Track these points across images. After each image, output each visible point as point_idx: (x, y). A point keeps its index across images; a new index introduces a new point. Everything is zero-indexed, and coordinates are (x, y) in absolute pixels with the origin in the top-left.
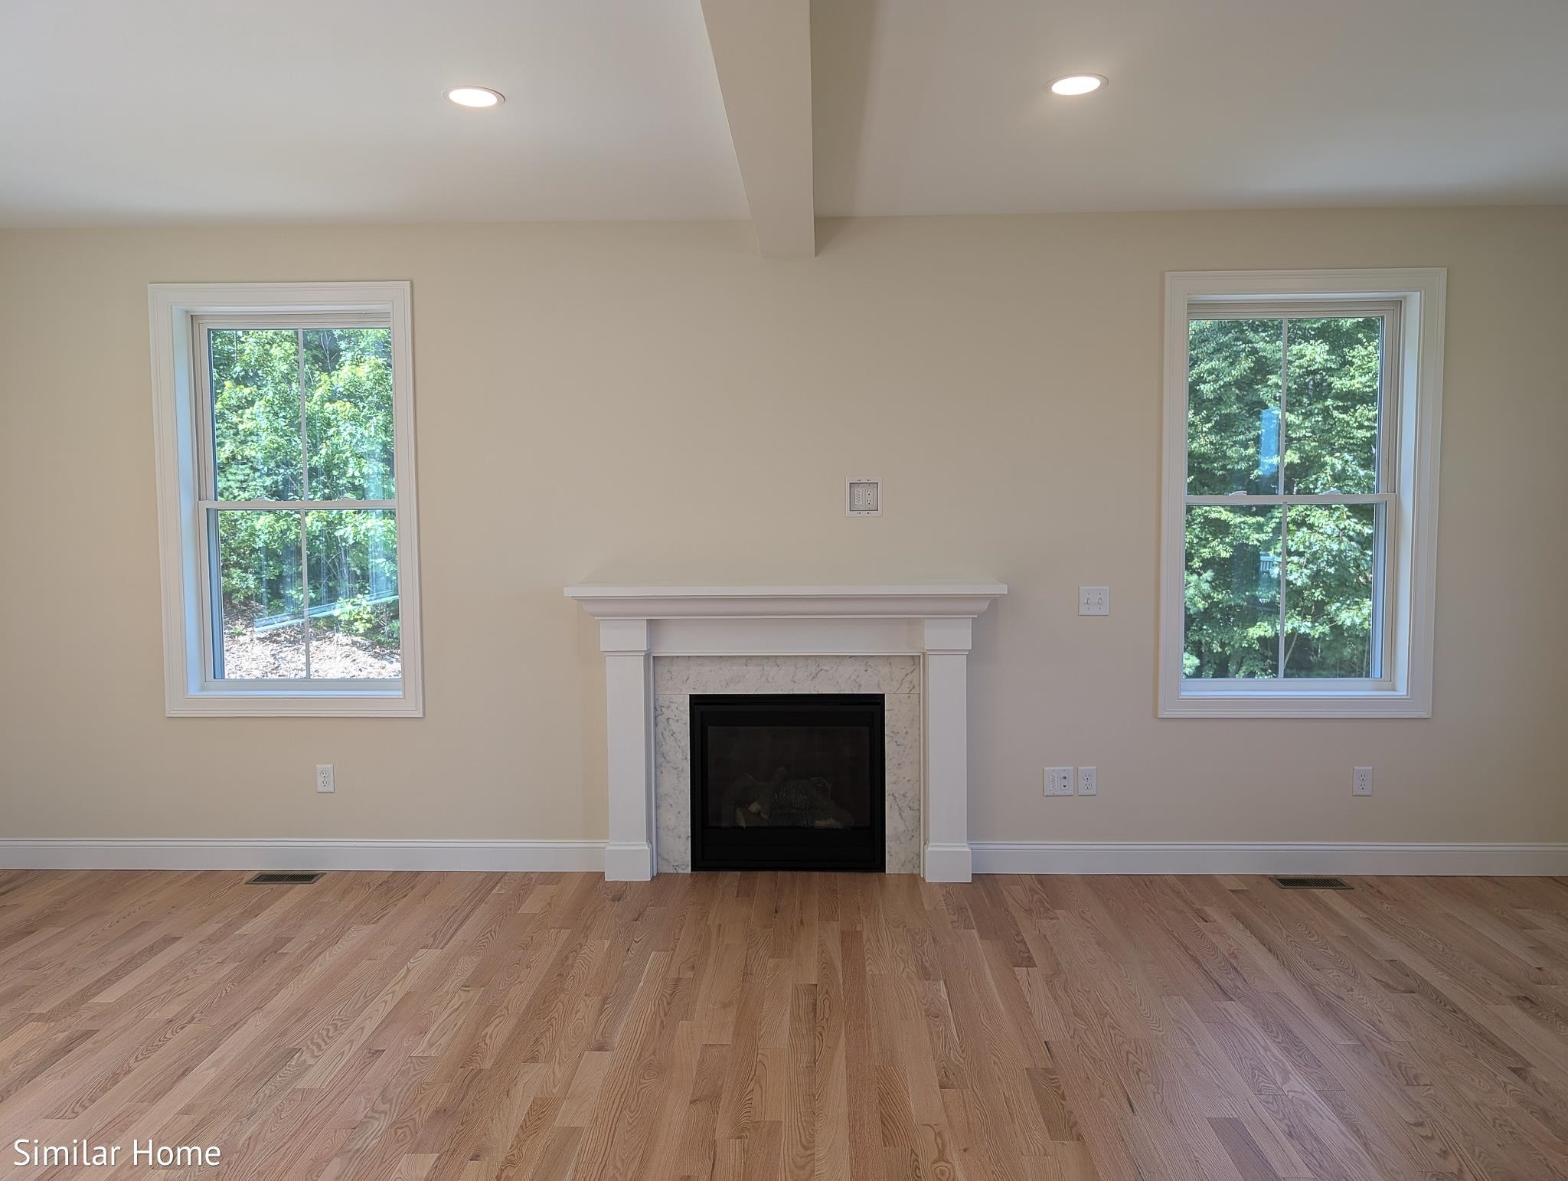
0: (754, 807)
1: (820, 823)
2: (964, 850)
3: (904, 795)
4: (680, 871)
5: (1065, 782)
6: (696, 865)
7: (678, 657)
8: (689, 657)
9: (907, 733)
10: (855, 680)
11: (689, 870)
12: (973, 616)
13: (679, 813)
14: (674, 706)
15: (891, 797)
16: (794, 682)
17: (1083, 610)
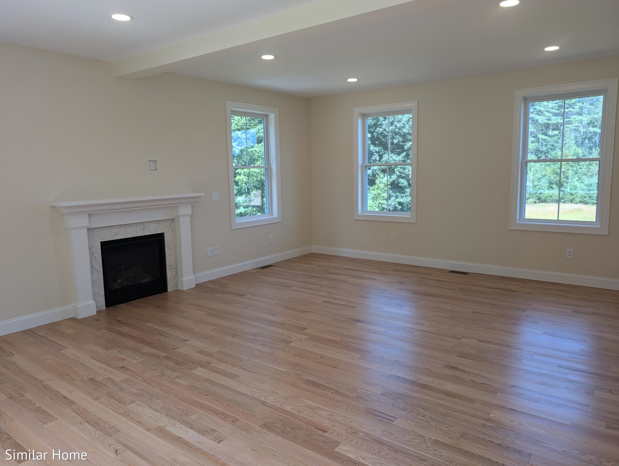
0: (119, 281)
1: (144, 281)
2: (192, 277)
3: (172, 265)
4: (102, 309)
5: (212, 252)
6: (107, 305)
7: (95, 228)
8: (99, 227)
9: (172, 244)
10: (156, 229)
11: (105, 308)
12: (192, 204)
13: (100, 287)
14: (95, 247)
15: (169, 267)
16: (137, 232)
17: (214, 200)
